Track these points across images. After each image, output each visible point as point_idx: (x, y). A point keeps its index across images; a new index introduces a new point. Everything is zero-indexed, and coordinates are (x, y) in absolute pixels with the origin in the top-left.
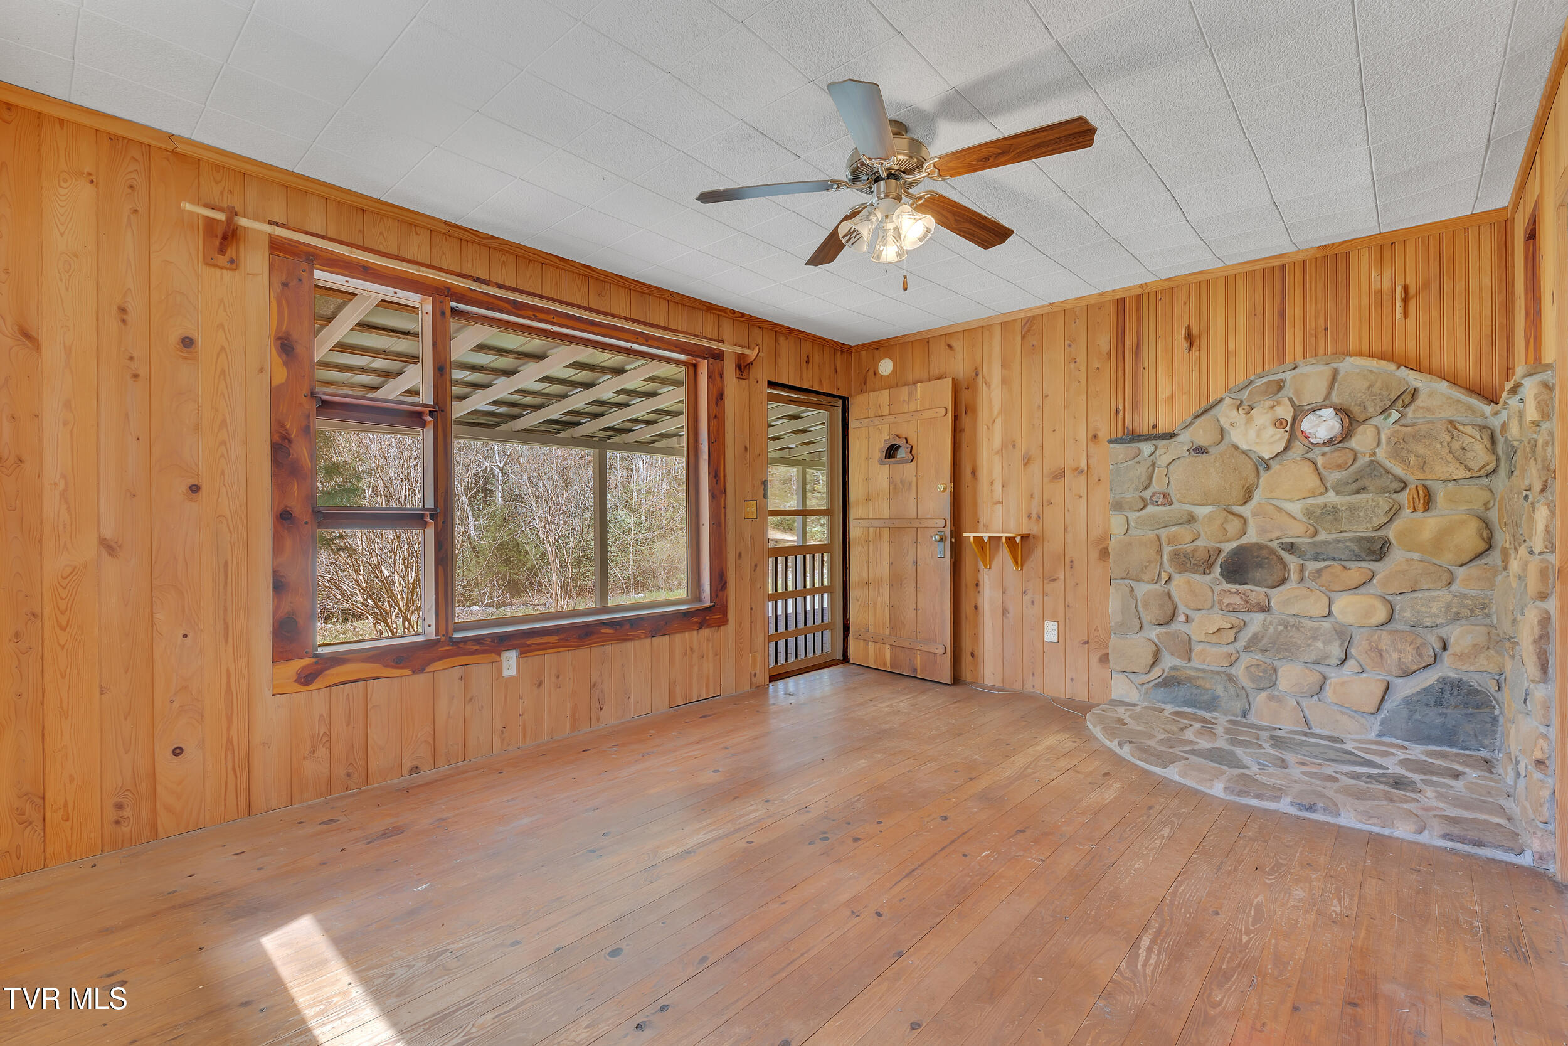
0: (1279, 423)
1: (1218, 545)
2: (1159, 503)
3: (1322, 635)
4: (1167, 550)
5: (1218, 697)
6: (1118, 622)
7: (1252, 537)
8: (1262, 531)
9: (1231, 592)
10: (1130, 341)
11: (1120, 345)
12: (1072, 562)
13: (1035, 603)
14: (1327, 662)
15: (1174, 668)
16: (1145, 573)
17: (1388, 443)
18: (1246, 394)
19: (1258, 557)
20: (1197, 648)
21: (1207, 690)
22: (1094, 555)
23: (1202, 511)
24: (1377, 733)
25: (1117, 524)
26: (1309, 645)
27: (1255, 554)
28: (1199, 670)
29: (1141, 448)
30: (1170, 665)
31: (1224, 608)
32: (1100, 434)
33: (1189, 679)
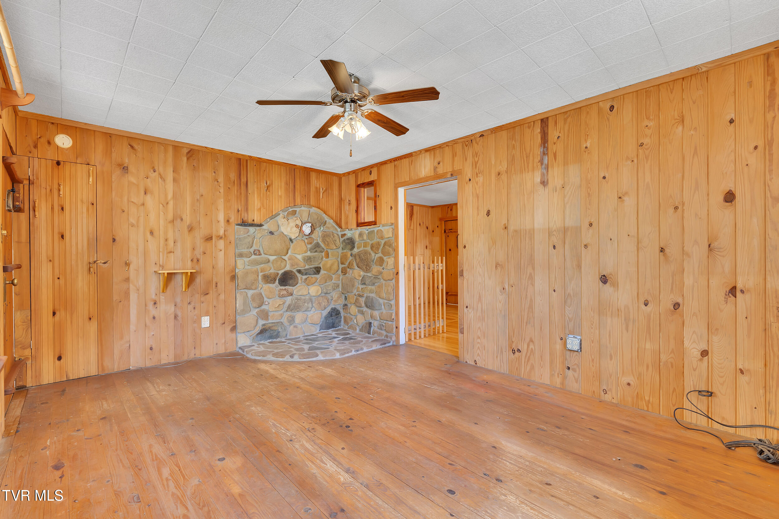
0: (297, 226)
1: (277, 272)
2: (257, 254)
3: (306, 301)
4: (260, 274)
5: (279, 332)
6: (242, 310)
7: (288, 268)
8: (292, 265)
9: (283, 290)
10: (243, 180)
11: (239, 180)
12: (216, 283)
13: (196, 308)
14: (308, 310)
15: (264, 325)
16: (253, 286)
17: (322, 237)
18: (286, 214)
19: (291, 275)
20: (270, 314)
21: (276, 330)
22: (228, 279)
23: (272, 258)
24: (319, 329)
25: (241, 264)
26: (303, 305)
27: (290, 274)
28: (272, 323)
29: (250, 230)
30: (261, 324)
31: (281, 296)
32: (231, 221)
33: (270, 328)
